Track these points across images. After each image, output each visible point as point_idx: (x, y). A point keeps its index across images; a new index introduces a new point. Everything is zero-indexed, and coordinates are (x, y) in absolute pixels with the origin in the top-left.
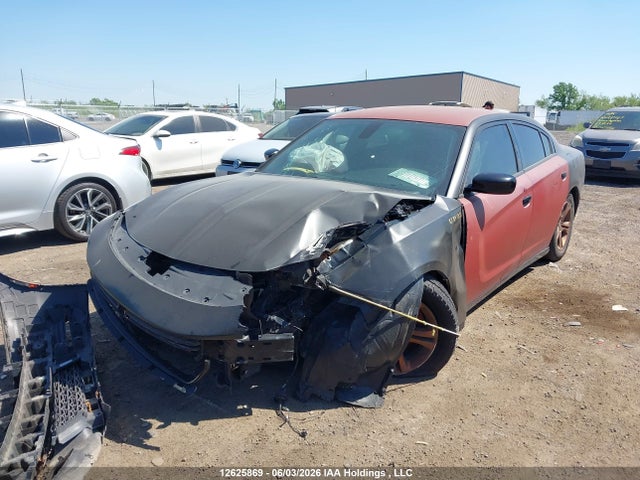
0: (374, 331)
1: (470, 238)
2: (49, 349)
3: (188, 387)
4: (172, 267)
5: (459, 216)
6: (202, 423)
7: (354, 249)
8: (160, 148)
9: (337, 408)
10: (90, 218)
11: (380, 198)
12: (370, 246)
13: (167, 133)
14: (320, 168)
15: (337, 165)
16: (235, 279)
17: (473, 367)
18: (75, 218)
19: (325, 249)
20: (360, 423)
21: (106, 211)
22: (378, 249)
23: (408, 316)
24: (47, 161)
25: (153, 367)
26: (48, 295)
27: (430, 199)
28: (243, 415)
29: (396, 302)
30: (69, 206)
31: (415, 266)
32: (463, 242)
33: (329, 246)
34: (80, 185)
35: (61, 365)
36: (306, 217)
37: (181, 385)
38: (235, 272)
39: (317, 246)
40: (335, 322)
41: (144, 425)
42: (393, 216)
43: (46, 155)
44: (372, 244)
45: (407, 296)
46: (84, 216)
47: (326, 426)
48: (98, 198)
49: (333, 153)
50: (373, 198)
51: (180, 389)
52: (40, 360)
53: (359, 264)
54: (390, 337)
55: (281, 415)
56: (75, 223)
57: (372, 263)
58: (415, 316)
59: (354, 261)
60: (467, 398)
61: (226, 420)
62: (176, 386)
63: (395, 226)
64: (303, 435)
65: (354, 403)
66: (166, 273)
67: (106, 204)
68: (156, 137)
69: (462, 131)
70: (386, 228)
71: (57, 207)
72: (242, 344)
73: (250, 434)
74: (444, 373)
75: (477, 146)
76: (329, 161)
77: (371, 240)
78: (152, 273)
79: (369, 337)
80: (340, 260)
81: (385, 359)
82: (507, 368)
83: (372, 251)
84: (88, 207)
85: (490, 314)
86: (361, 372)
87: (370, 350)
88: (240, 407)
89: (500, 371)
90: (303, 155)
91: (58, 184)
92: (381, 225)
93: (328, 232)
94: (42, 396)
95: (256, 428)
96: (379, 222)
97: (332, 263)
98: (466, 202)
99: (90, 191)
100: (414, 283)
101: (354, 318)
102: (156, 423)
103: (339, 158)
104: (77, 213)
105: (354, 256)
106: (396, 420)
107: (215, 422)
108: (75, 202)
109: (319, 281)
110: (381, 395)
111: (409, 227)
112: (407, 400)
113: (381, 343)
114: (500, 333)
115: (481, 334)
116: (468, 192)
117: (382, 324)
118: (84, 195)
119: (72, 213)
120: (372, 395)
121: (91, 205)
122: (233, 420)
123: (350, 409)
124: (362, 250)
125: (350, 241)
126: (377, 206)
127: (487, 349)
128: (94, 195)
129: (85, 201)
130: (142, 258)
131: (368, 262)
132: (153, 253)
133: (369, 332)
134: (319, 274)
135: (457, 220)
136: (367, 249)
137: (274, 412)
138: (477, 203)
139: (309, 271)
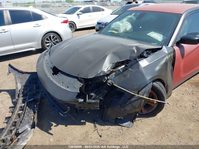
0: (129, 101)
1: (176, 63)
2: (28, 94)
3: (64, 114)
4: (59, 73)
5: (172, 54)
6: (69, 126)
7: (124, 70)
8: (79, 18)
9: (115, 126)
10: (52, 45)
11: (137, 48)
12: (130, 69)
13: (81, 13)
14: (122, 31)
15: (128, 29)
16: (78, 80)
17: (172, 113)
18: (48, 44)
19: (111, 70)
20: (122, 134)
21: (57, 42)
22: (133, 71)
23: (144, 97)
24: (38, 26)
25: (54, 106)
26: (30, 75)
27: (160, 47)
28: (82, 125)
29: (139, 92)
30: (46, 41)
31: (148, 78)
32: (173, 65)
33: (114, 68)
34: (49, 34)
35: (30, 100)
36: (106, 56)
37: (62, 113)
38: (78, 77)
39: (108, 69)
40: (115, 96)
41: (50, 125)
42: (142, 57)
43: (38, 24)
44: (131, 68)
45: (144, 89)
46: (50, 44)
47: (110, 133)
48: (54, 38)
49: (127, 25)
50: (134, 49)
51: (61, 115)
52: (25, 97)
53: (125, 76)
54: (136, 104)
55: (95, 126)
56: (48, 46)
57: (130, 76)
58: (147, 97)
59: (123, 75)
60: (166, 127)
61: (77, 126)
62: (60, 113)
63: (142, 61)
64: (101, 136)
65: (122, 125)
66: (57, 75)
67: (57, 40)
68: (78, 15)
69: (179, 16)
70: (137, 62)
71: (42, 41)
72: (80, 103)
73: (83, 133)
74: (159, 115)
75: (186, 22)
76: (125, 28)
77: (131, 66)
78: (53, 74)
79: (128, 103)
80: (118, 74)
81: (134, 111)
82: (186, 115)
83: (131, 71)
84: (52, 41)
85: (184, 89)
86: (125, 115)
87: (128, 108)
88: (82, 121)
89: (183, 116)
90: (116, 25)
91: (42, 34)
92: (136, 61)
93: (113, 64)
94: (22, 112)
95: (85, 131)
96: (135, 59)
97: (115, 75)
98: (176, 48)
99: (52, 36)
100: (148, 85)
101: (122, 96)
102: (54, 124)
103: (129, 27)
104: (49, 43)
105: (124, 73)
106: (136, 134)
107: (73, 126)
108: (47, 39)
109: (108, 82)
110: (133, 123)
111: (148, 61)
112: (142, 125)
113: (133, 106)
114: (186, 98)
115: (178, 98)
116: (178, 44)
117: (133, 99)
118: (50, 37)
119: (47, 43)
120: (129, 122)
121: (52, 40)
122: (79, 126)
123: (120, 127)
124: (127, 70)
125: (123, 66)
126: (136, 51)
127: (179, 105)
128: (53, 37)
129: (50, 39)
130: (51, 68)
131: (129, 76)
132: (54, 67)
133: (127, 102)
134: (109, 80)
135: (171, 57)
136: (129, 70)
137: (93, 124)
138: (181, 48)
139: (106, 78)
